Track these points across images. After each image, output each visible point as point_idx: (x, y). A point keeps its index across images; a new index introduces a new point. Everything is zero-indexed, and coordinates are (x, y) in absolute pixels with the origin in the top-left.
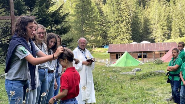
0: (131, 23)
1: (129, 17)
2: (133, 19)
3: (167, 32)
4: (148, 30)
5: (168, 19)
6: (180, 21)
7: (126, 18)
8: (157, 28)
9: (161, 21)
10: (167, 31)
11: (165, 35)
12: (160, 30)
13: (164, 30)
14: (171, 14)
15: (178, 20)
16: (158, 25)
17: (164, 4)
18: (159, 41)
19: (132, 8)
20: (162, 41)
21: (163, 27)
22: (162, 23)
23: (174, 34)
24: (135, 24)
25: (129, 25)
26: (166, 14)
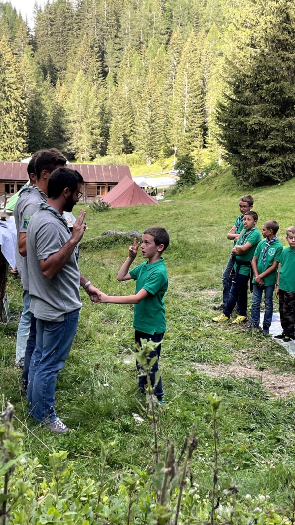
0: (27, 116)
1: (22, 101)
2: (32, 108)
3: (101, 140)
4: (61, 134)
5: (101, 113)
6: (126, 121)
7: (18, 104)
8: (82, 131)
9: (88, 115)
10: (101, 138)
11: (97, 147)
12: (86, 136)
13: (95, 137)
14: (109, 103)
15: (122, 118)
16: (82, 123)
17: (94, 80)
18: (83, 159)
19: (29, 83)
20: (90, 158)
21: (93, 129)
22: (90, 120)
23: (114, 145)
24: (35, 119)
25: (24, 120)
26: (100, 102)
